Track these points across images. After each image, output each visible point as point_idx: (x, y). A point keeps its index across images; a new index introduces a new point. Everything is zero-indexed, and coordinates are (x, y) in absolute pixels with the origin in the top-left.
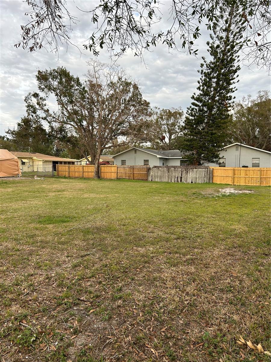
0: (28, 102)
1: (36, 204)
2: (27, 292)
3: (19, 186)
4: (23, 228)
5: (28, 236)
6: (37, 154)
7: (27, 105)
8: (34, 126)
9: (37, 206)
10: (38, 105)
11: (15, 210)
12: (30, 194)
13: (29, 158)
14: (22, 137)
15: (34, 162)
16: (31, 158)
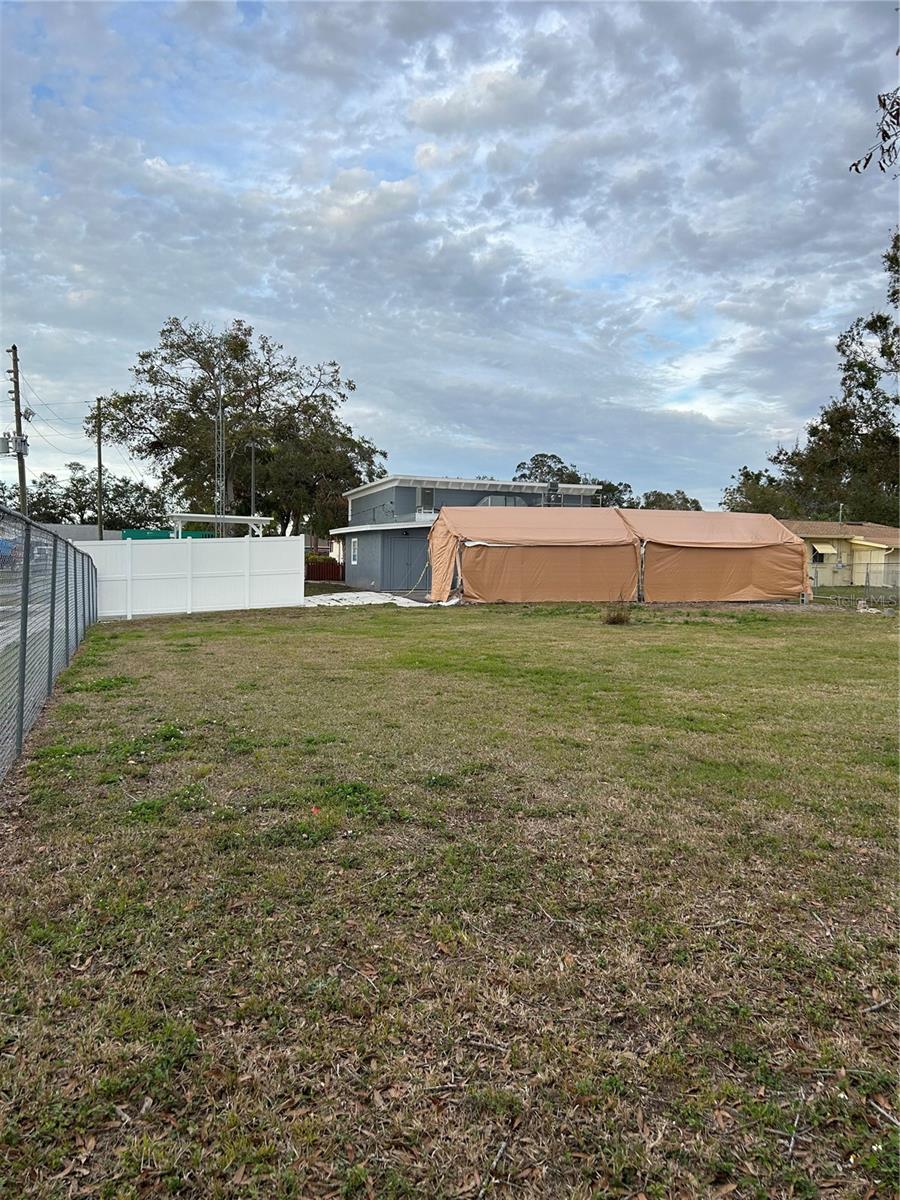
0: (848, 353)
1: (873, 699)
2: (883, 1003)
3: (808, 632)
4: (837, 776)
5: (857, 806)
6: (868, 526)
7: (844, 361)
8: (865, 432)
9: (874, 707)
10: (883, 356)
11: (803, 712)
12: (845, 661)
13: (838, 539)
14: (821, 471)
15: (856, 554)
16: (846, 539)
